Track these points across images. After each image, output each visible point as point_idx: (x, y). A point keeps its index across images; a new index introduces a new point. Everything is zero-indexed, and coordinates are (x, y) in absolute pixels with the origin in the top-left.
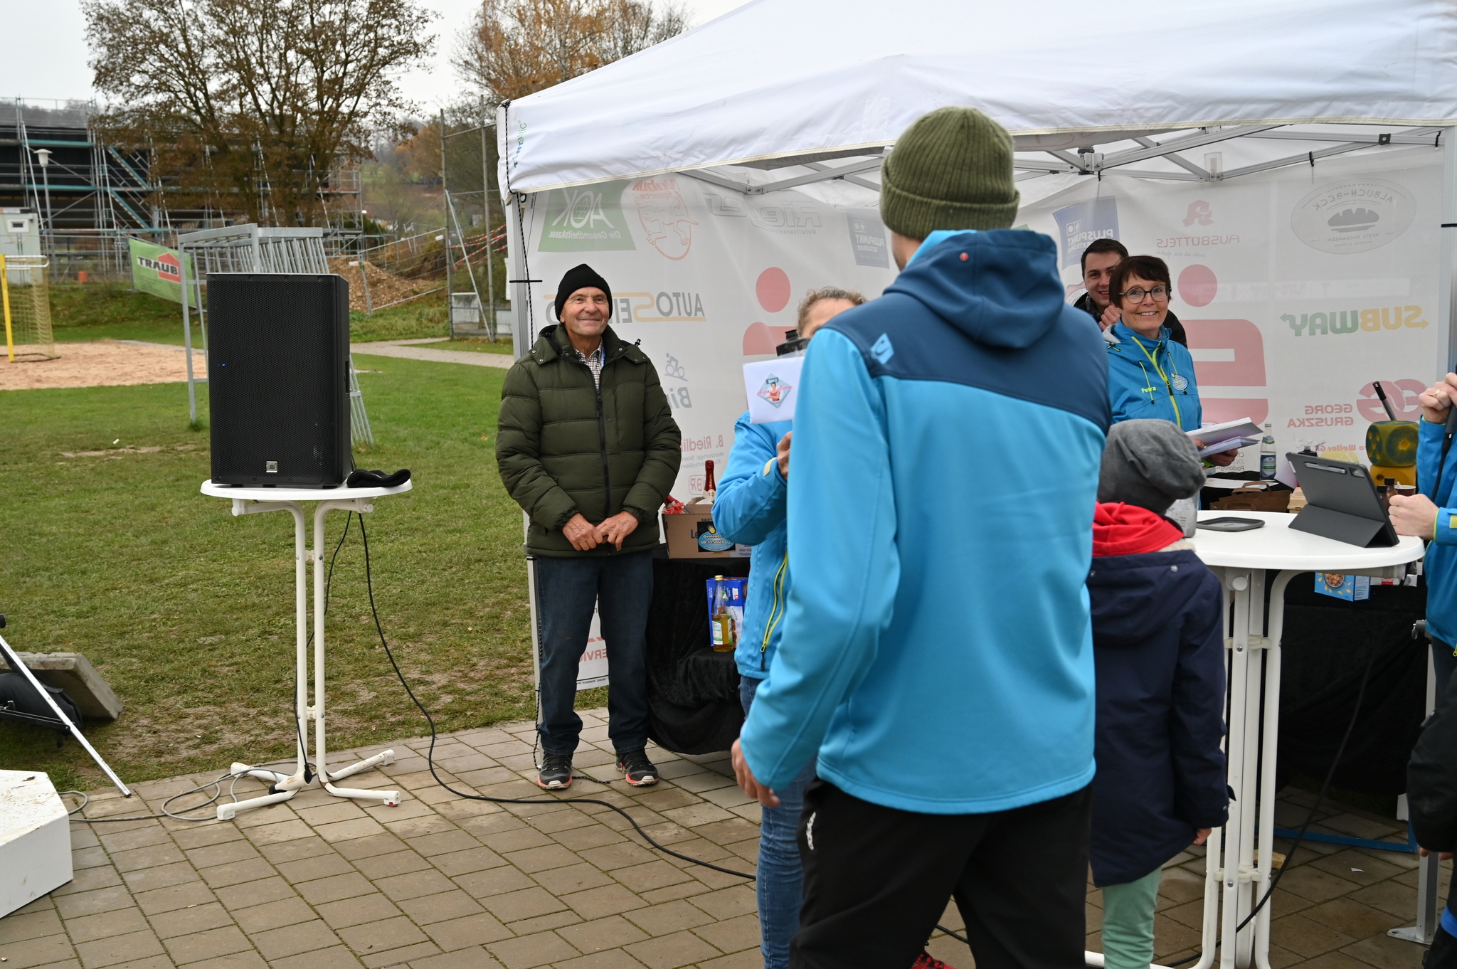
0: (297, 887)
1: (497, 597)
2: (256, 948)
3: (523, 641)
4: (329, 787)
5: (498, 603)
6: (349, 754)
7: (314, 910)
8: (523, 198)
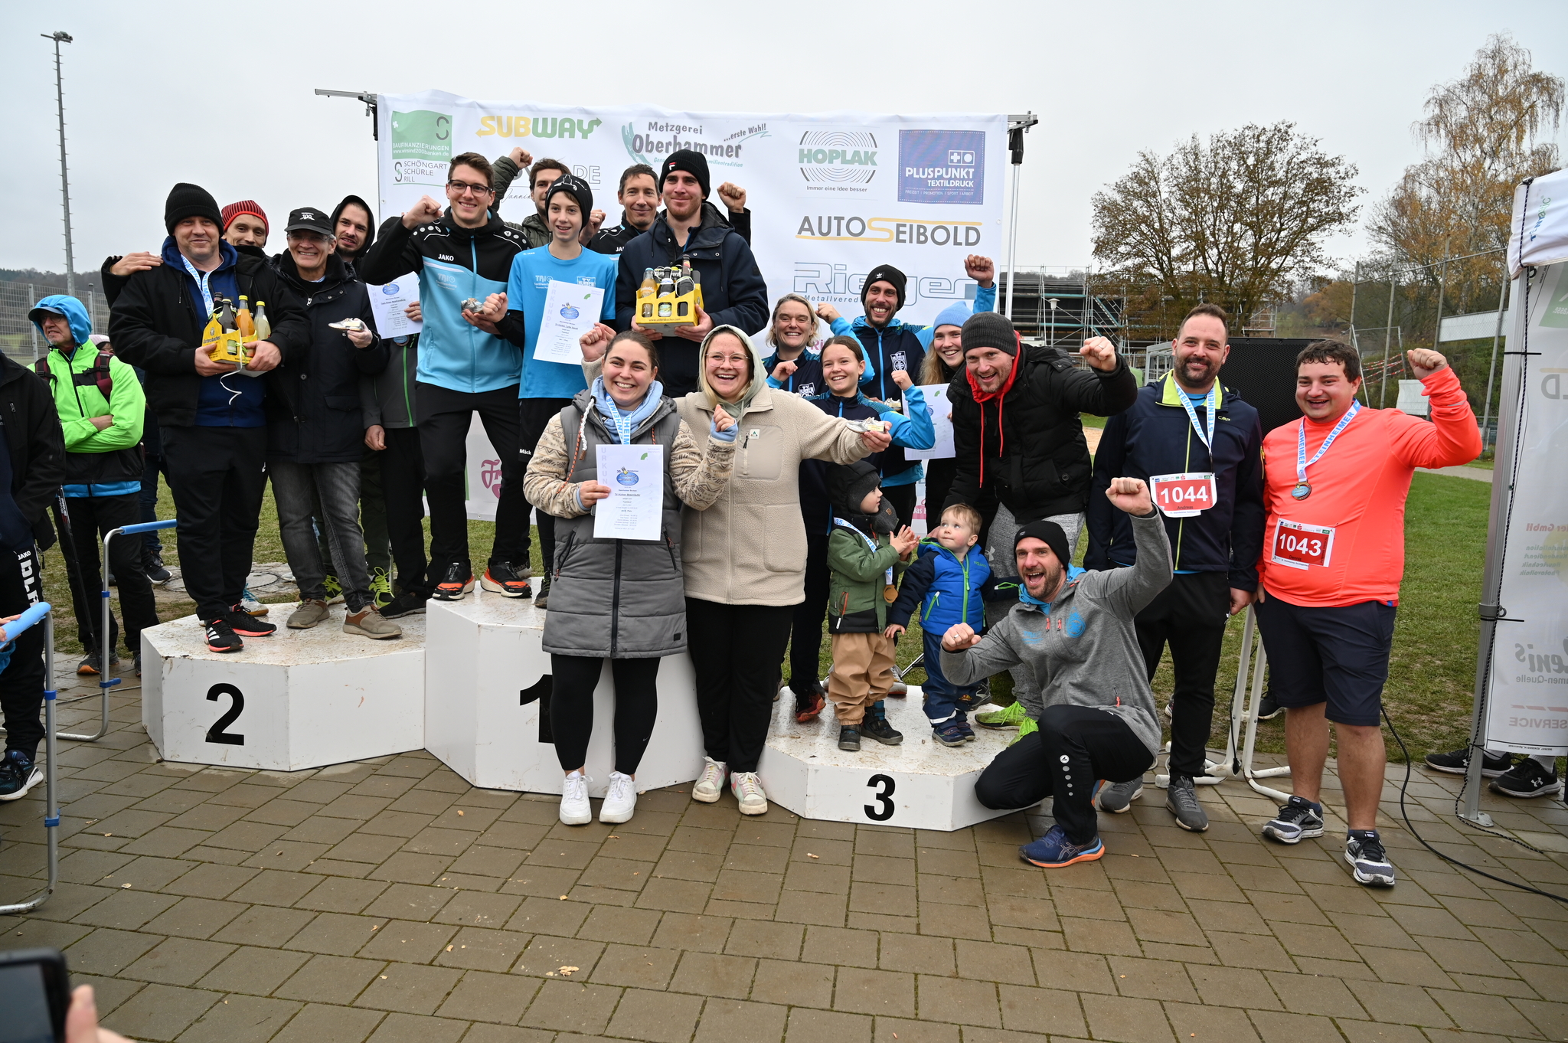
0: (1227, 866)
1: (1406, 650)
2: (1191, 912)
3: (1433, 693)
4: (1252, 782)
5: (1407, 655)
6: (1266, 757)
7: (1244, 893)
8: (1532, 273)
